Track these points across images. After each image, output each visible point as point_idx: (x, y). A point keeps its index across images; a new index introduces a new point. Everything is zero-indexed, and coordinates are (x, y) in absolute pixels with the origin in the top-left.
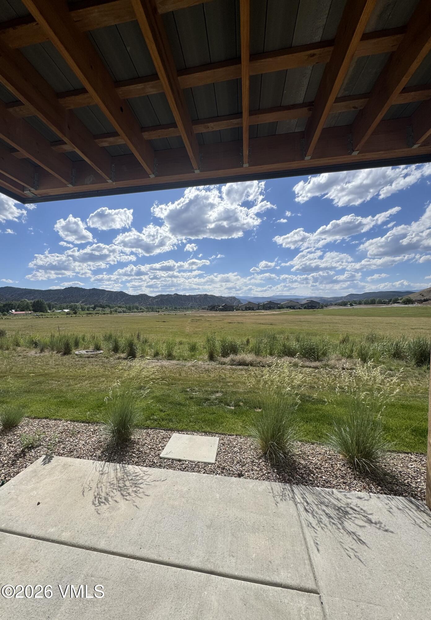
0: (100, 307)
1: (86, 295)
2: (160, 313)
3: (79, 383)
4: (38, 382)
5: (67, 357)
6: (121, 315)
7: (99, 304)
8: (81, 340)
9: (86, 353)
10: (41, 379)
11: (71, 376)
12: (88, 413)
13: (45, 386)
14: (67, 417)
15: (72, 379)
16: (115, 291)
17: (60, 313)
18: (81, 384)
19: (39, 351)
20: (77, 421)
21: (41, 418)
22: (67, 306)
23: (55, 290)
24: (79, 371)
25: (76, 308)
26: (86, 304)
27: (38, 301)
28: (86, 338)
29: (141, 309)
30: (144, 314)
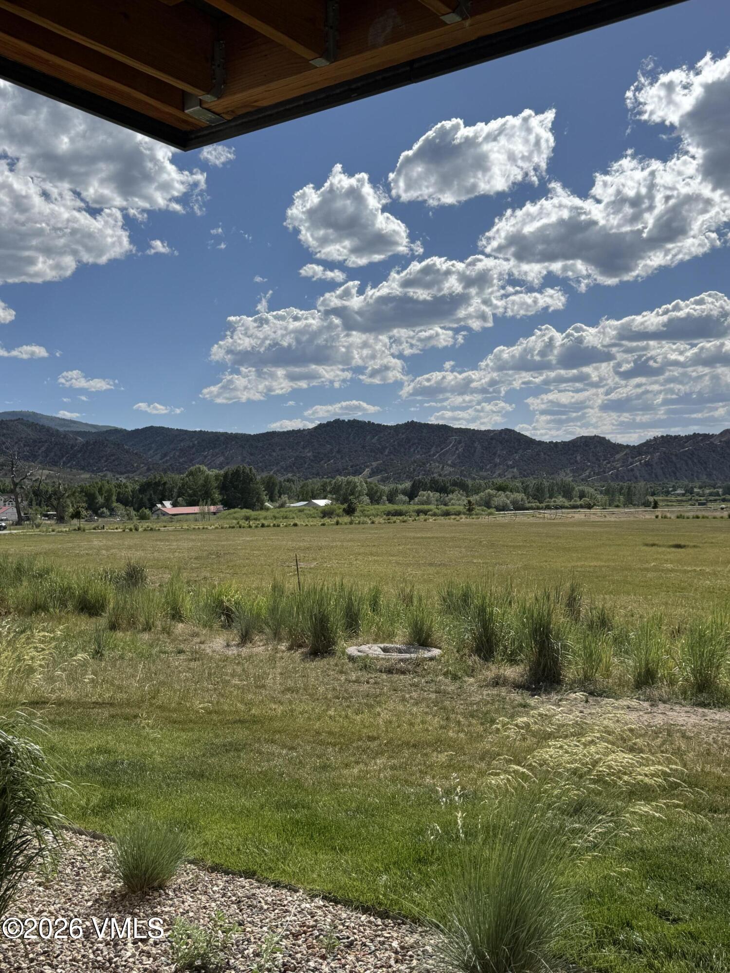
0: (432, 489)
1: (384, 448)
2: (659, 512)
3: (357, 763)
4: (231, 744)
5: (320, 664)
6: (506, 520)
7: (428, 480)
8: (366, 608)
9: (382, 655)
10: (241, 734)
11: (330, 733)
12: (385, 877)
13: (249, 763)
14: (314, 881)
15: (335, 745)
16: (483, 428)
17: (301, 510)
18: (362, 766)
19: (237, 640)
20: (347, 903)
21: (234, 874)
22: (324, 486)
23: (289, 432)
24: (358, 718)
25: (352, 493)
26: (384, 480)
27: (236, 474)
28: (382, 601)
29: (582, 495)
30: (596, 514)
